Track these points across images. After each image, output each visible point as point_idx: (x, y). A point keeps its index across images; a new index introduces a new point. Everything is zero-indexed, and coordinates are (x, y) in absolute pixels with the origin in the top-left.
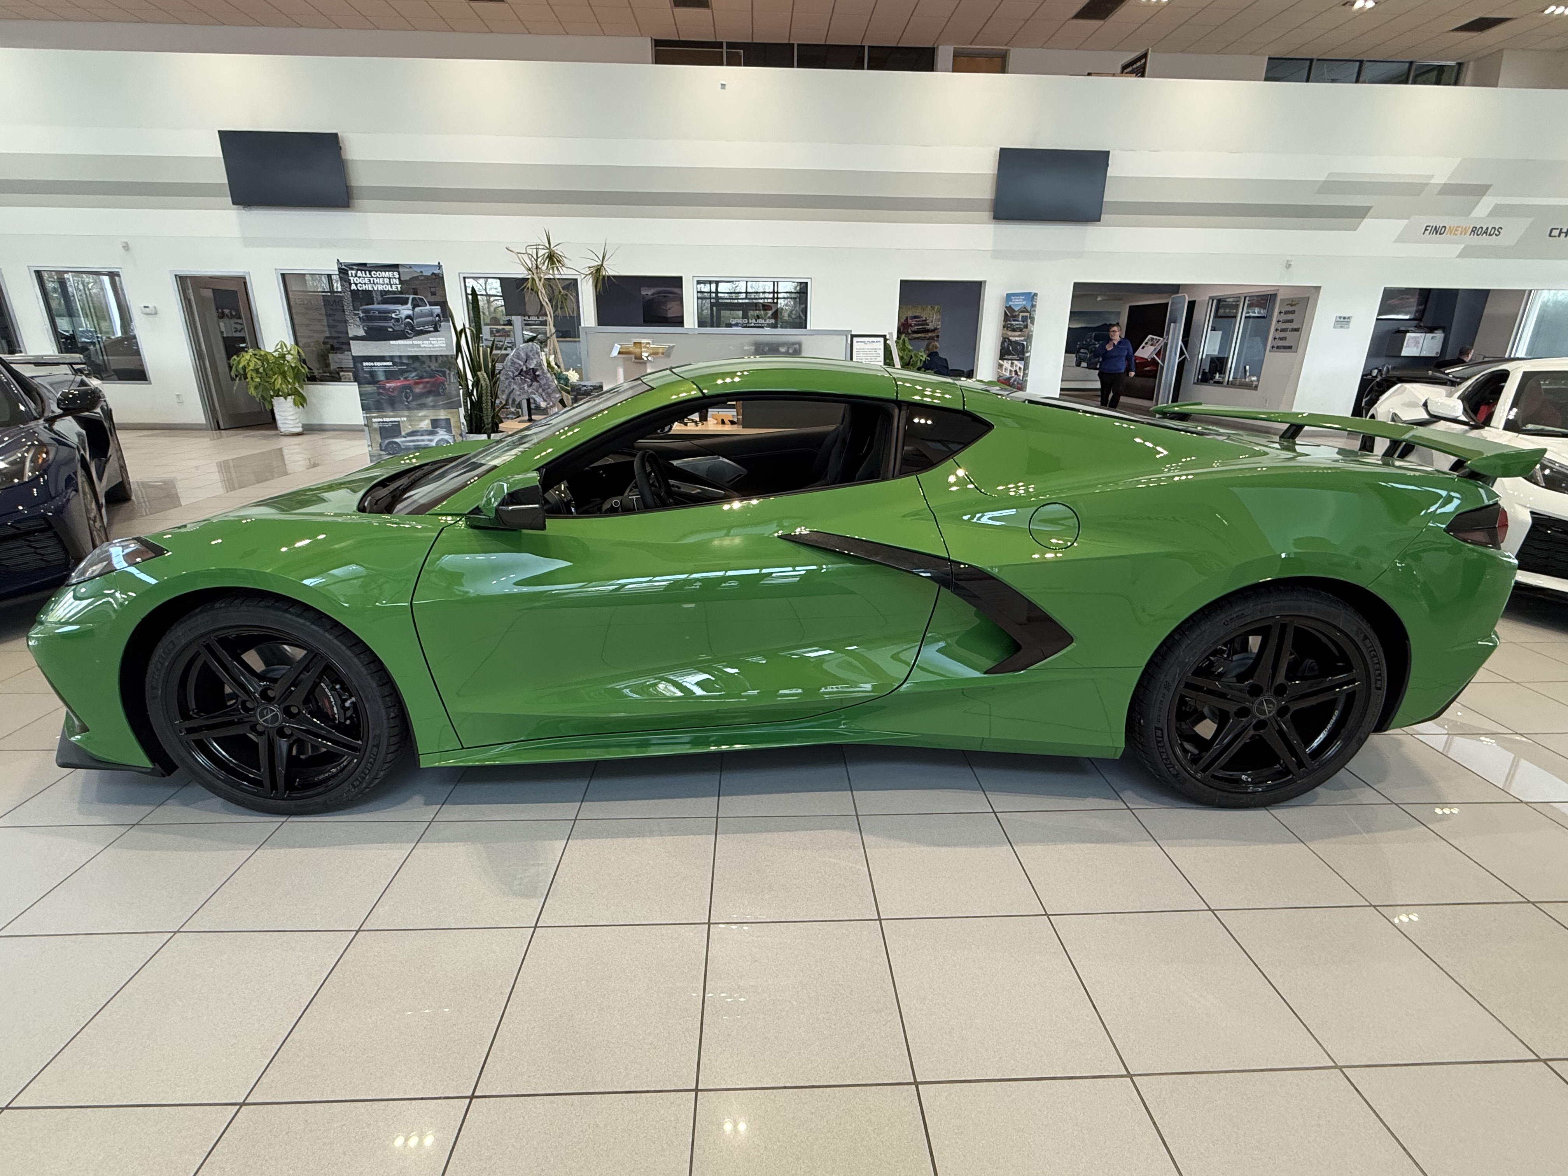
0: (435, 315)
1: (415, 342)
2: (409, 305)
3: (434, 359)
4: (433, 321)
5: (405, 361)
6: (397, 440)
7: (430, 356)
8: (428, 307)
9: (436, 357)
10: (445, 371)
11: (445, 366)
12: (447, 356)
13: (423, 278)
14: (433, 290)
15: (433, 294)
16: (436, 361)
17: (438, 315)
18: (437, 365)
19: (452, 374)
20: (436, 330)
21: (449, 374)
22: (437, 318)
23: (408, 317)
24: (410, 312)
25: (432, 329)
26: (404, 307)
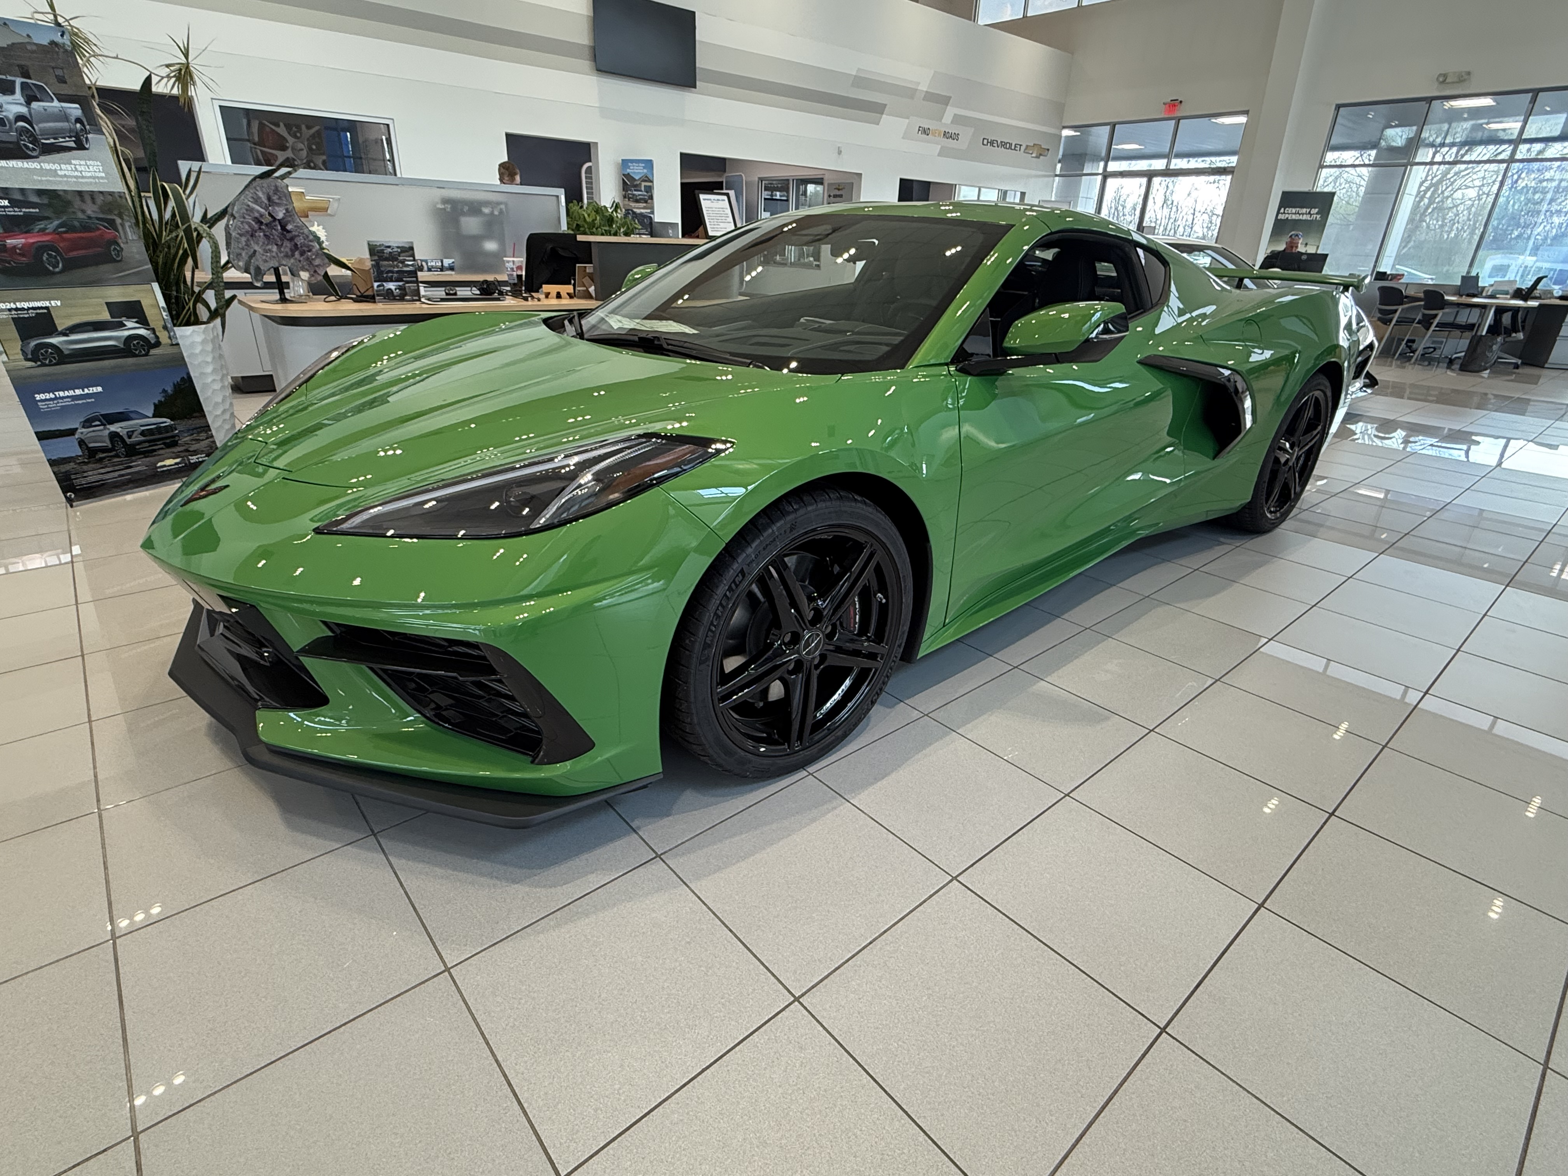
0: (73, 120)
1: (46, 166)
2: (18, 96)
3: (88, 198)
4: (71, 130)
5: (34, 199)
6: (54, 340)
7: (80, 193)
8: (56, 103)
9: (92, 194)
10: (114, 220)
11: (110, 211)
12: (111, 194)
13: (34, 48)
14: (59, 72)
15: (62, 80)
16: (94, 202)
17: (78, 120)
18: (95, 208)
19: (127, 224)
20: (80, 146)
21: (123, 225)
22: (78, 125)
23: (20, 118)
24: (23, 110)
25: (73, 145)
26: (9, 98)
